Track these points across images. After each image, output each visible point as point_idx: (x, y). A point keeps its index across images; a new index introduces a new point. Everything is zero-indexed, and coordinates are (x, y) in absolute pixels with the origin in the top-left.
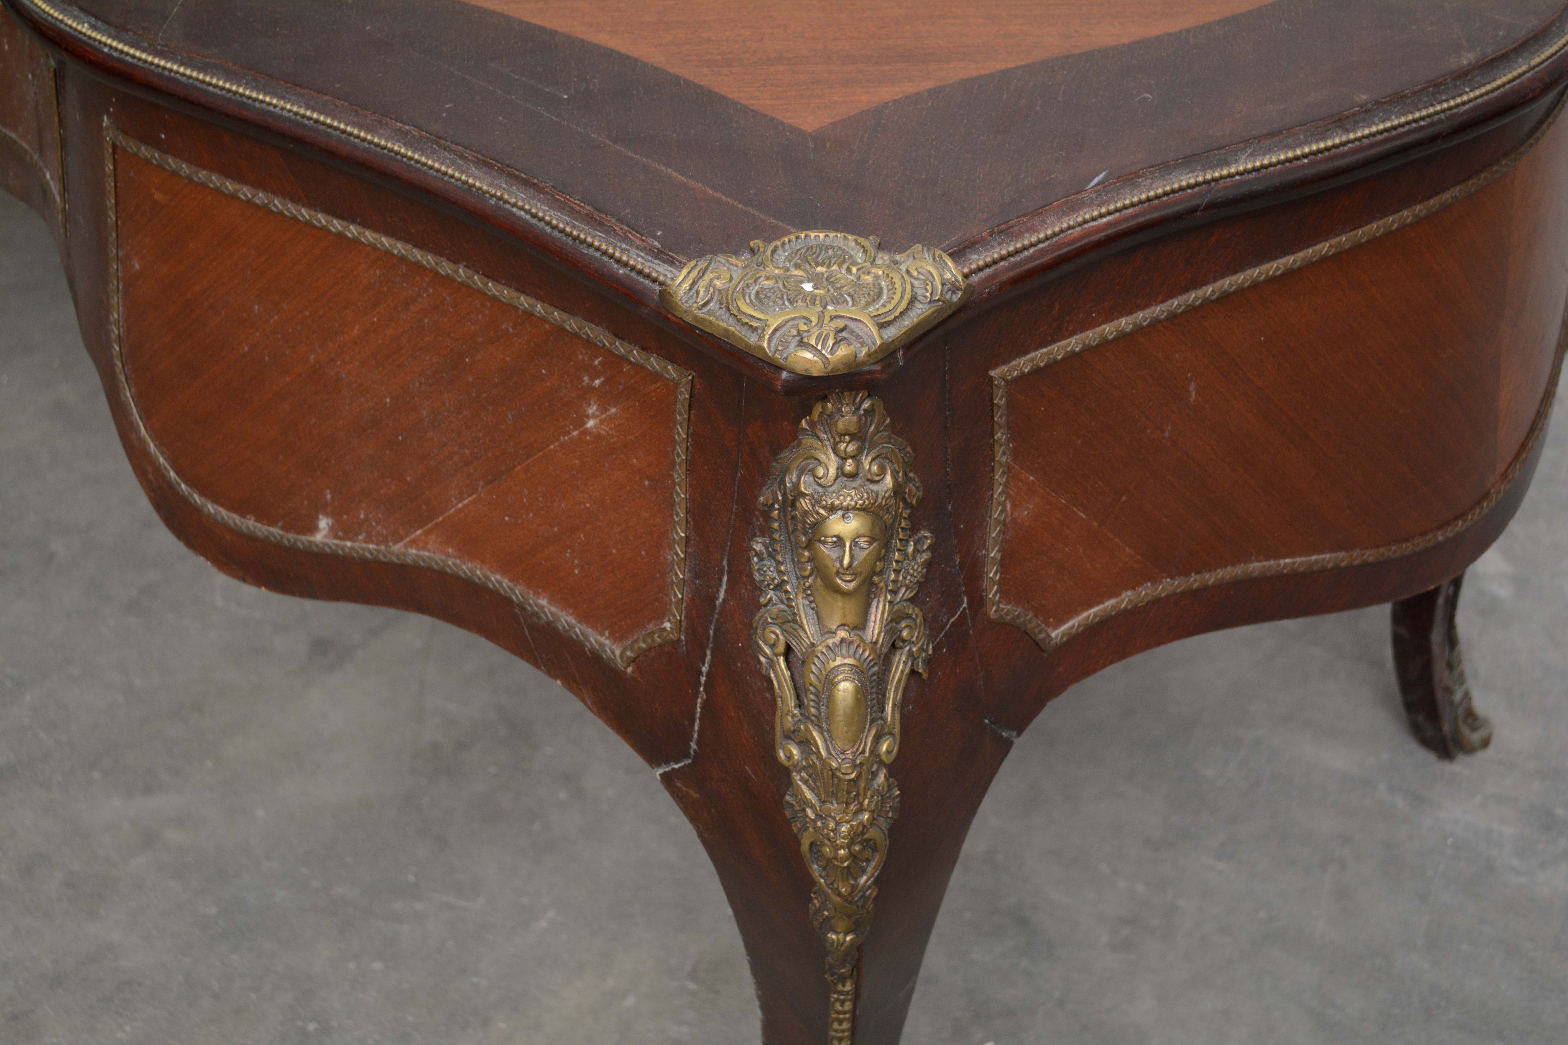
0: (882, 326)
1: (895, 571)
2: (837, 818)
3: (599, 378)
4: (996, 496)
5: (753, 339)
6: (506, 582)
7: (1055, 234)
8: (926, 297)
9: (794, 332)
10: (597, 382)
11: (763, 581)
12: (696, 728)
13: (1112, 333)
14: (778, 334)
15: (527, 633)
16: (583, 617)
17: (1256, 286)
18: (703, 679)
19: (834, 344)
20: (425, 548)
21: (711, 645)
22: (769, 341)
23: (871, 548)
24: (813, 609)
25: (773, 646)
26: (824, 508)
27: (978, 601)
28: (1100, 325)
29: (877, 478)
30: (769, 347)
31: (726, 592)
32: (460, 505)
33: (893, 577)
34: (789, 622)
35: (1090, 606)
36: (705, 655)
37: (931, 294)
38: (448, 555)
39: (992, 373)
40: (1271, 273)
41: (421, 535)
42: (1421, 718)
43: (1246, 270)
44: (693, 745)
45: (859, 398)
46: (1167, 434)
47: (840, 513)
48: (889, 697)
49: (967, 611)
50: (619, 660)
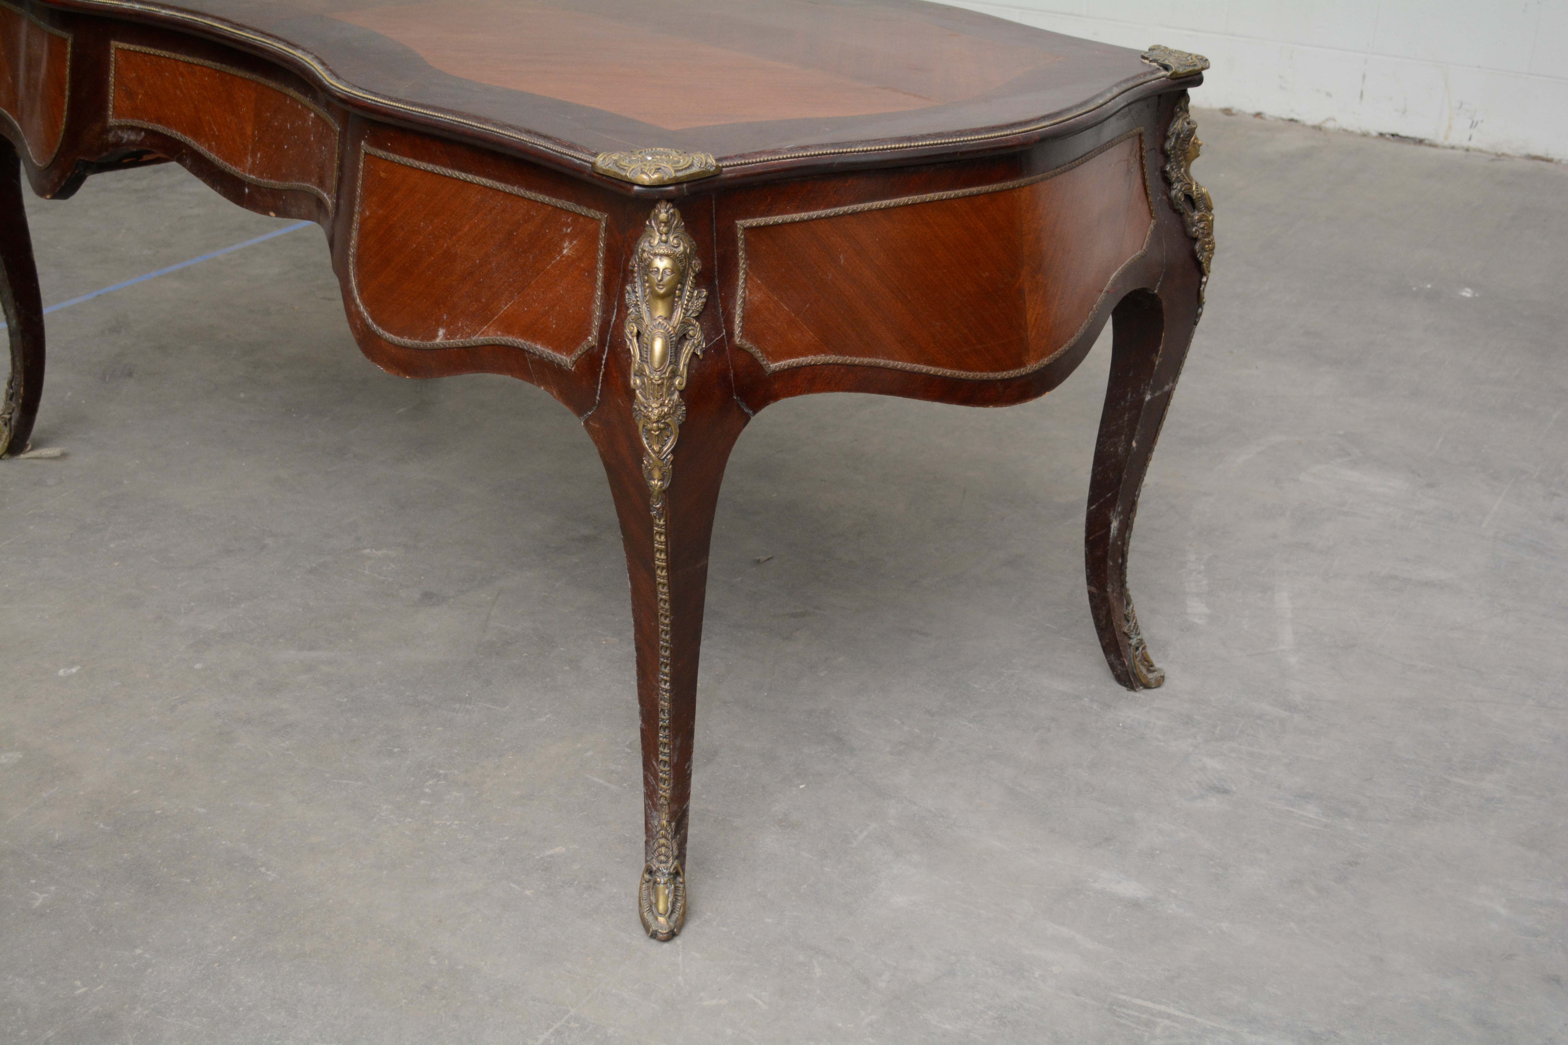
0: (676, 171)
1: (687, 300)
2: (653, 406)
3: (569, 228)
4: (740, 284)
5: (624, 174)
6: (523, 341)
7: (764, 161)
8: (698, 165)
9: (640, 170)
10: (569, 230)
11: (629, 303)
12: (599, 388)
13: (797, 218)
14: (634, 171)
15: (530, 366)
16: (555, 349)
17: (870, 211)
18: (603, 362)
19: (654, 172)
20: (488, 335)
21: (608, 344)
22: (630, 173)
23: (672, 276)
24: (648, 311)
25: (631, 333)
26: (651, 254)
27: (730, 334)
28: (792, 213)
29: (676, 246)
30: (629, 175)
31: (616, 317)
32: (505, 308)
33: (686, 302)
34: (638, 319)
35: (792, 357)
36: (605, 350)
37: (700, 165)
38: (498, 336)
39: (737, 222)
40: (878, 206)
41: (486, 328)
42: (1112, 657)
43: (866, 203)
44: (598, 398)
45: (668, 207)
46: (829, 278)
47: (659, 257)
48: (682, 360)
49: (725, 337)
50: (569, 364)
